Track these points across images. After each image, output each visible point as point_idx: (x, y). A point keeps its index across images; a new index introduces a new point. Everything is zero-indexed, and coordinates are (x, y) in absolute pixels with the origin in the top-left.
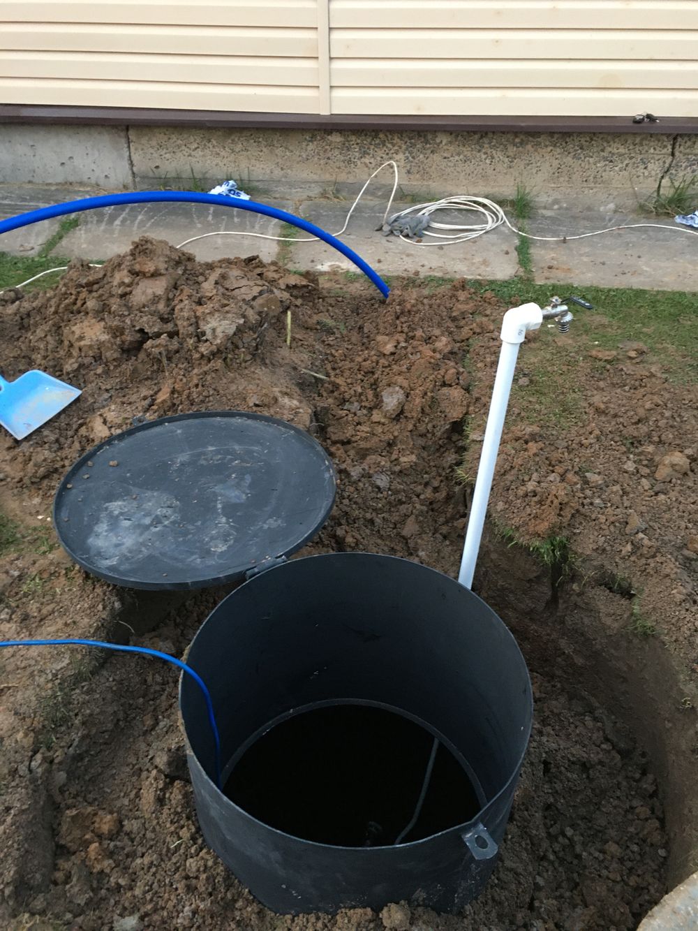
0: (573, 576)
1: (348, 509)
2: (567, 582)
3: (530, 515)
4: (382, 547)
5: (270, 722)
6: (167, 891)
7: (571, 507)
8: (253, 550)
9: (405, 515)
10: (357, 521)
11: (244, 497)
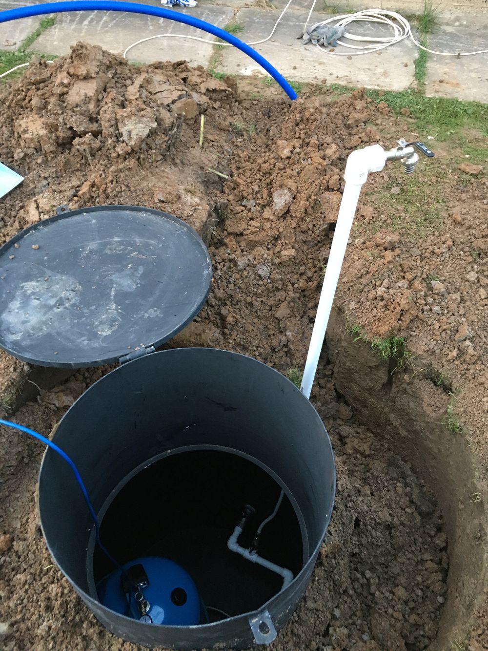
0: (406, 368)
1: (232, 293)
2: (401, 373)
3: (375, 316)
4: (257, 325)
5: (152, 459)
6: (33, 606)
7: (411, 313)
8: (132, 337)
9: (280, 301)
10: (239, 303)
11: (134, 287)
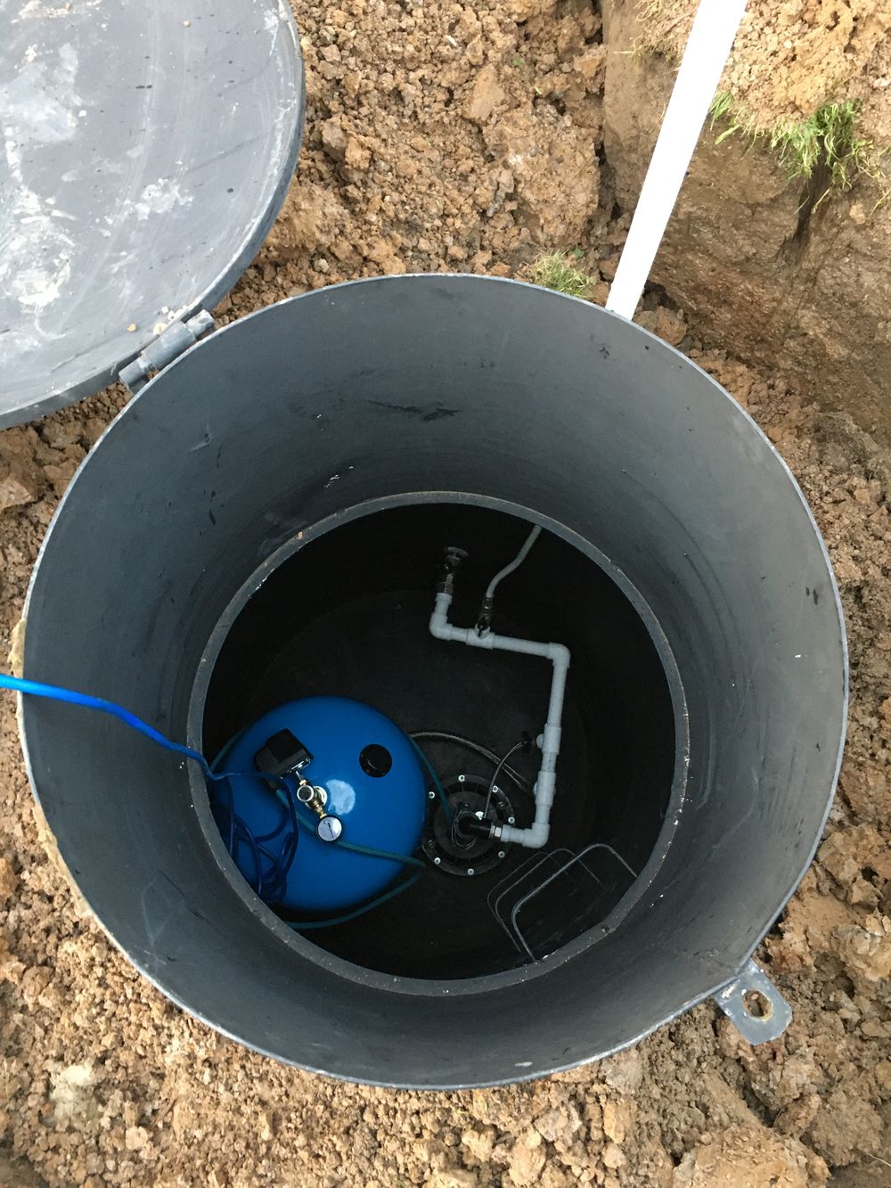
1: (338, 72)
2: (838, 202)
5: (266, 564)
9: (472, 66)
10: (365, 102)
